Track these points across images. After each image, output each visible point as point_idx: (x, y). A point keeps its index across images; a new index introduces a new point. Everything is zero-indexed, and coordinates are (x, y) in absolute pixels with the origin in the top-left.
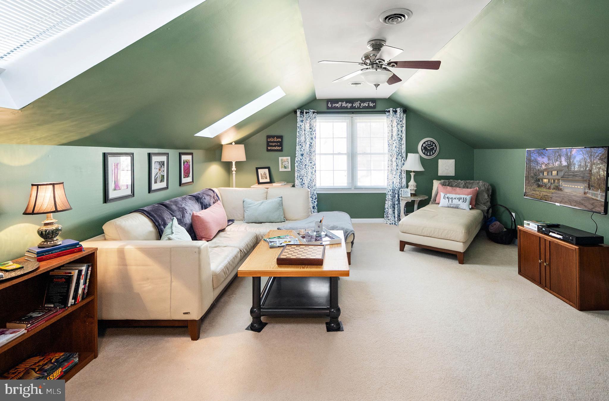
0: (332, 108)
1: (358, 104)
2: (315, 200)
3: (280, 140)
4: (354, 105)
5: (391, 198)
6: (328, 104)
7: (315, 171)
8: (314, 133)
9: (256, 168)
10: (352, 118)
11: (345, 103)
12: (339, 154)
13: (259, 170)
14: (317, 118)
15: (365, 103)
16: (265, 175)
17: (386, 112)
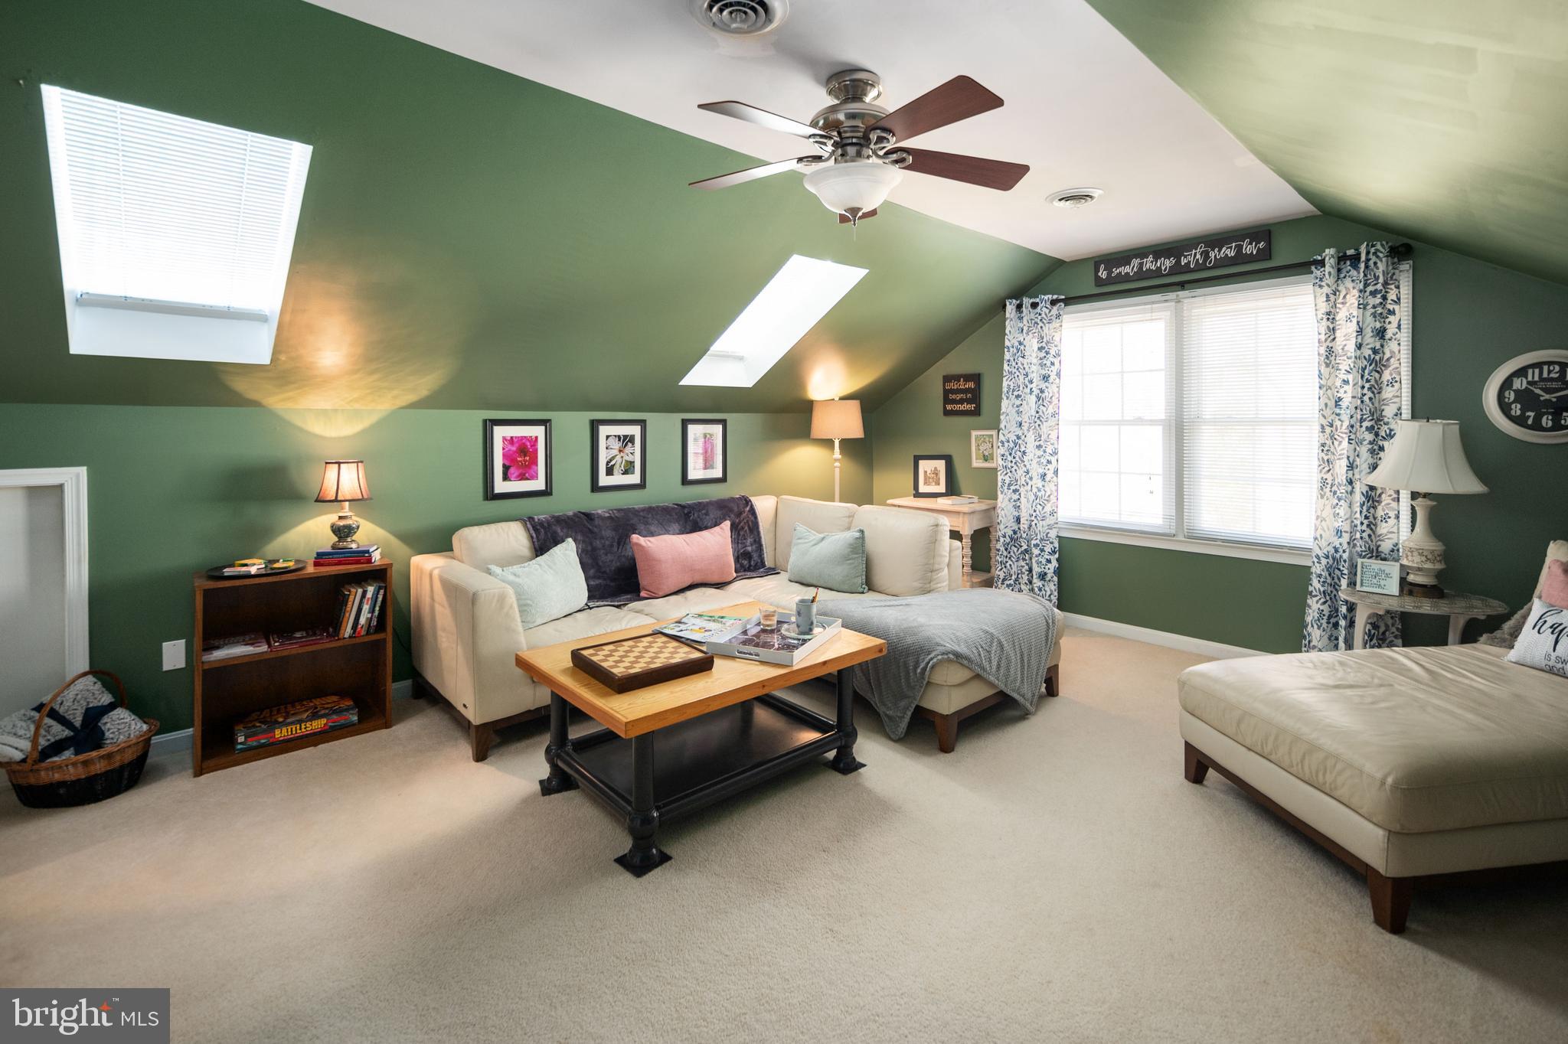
0: (1110, 281)
1: (1198, 256)
2: (1052, 557)
3: (971, 385)
4: (1184, 261)
5: (1322, 589)
6: (1097, 270)
7: (1056, 472)
8: (1056, 361)
9: (915, 456)
10: (1179, 305)
11: (1151, 258)
12: (1139, 421)
13: (922, 463)
14: (1065, 317)
15: (1224, 249)
16: (937, 474)
17: (1313, 268)
